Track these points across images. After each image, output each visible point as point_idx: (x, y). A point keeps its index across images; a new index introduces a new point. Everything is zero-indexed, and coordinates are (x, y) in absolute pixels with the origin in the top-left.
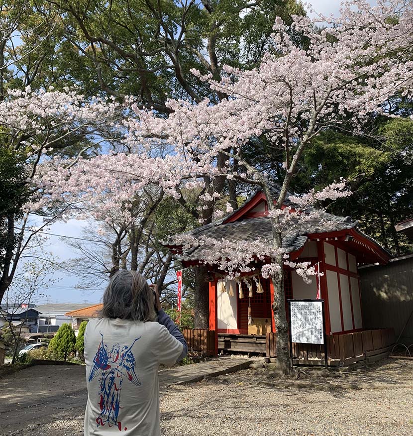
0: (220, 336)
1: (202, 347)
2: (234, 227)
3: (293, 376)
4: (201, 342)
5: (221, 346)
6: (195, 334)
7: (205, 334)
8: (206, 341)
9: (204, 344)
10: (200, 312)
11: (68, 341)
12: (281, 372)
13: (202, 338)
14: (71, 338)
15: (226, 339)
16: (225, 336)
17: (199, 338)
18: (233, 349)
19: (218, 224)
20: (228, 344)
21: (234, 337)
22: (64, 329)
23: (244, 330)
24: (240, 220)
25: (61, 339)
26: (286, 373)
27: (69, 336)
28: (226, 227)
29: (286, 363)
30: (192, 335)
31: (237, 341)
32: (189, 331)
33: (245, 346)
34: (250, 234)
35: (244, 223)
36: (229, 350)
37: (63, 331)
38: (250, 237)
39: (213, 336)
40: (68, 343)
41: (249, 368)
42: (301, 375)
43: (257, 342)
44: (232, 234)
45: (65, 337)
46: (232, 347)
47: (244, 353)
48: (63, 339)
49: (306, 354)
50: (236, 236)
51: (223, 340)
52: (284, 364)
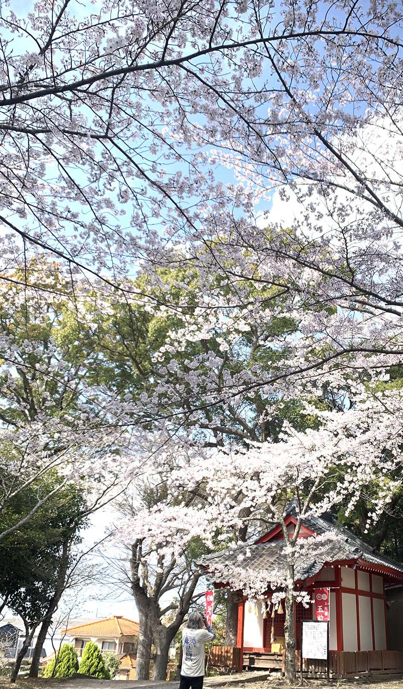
0: (246, 654)
1: (228, 662)
2: (263, 549)
3: (298, 684)
4: (228, 658)
5: (246, 663)
6: (223, 651)
7: (232, 651)
8: (232, 657)
9: (230, 660)
10: (230, 631)
11: (68, 667)
12: (288, 681)
13: (229, 655)
14: (73, 663)
15: (252, 656)
16: (250, 654)
17: (226, 654)
18: (256, 665)
19: (250, 544)
20: (252, 661)
21: (258, 655)
22: (64, 651)
23: (268, 649)
24: (270, 541)
25: (60, 664)
26: (292, 682)
27: (71, 660)
28: (257, 548)
29: (292, 674)
30: (220, 651)
31: (260, 658)
32: (218, 647)
33: (267, 663)
34: (277, 558)
35: (273, 545)
36: (252, 666)
37: (64, 654)
38: (276, 561)
39: (239, 652)
40: (69, 670)
41: (266, 679)
42: (304, 683)
43: (277, 659)
44: (261, 557)
45: (65, 661)
46: (255, 664)
47: (266, 669)
48: (62, 664)
49: (314, 668)
50: (264, 559)
51: (247, 657)
52: (290, 674)
